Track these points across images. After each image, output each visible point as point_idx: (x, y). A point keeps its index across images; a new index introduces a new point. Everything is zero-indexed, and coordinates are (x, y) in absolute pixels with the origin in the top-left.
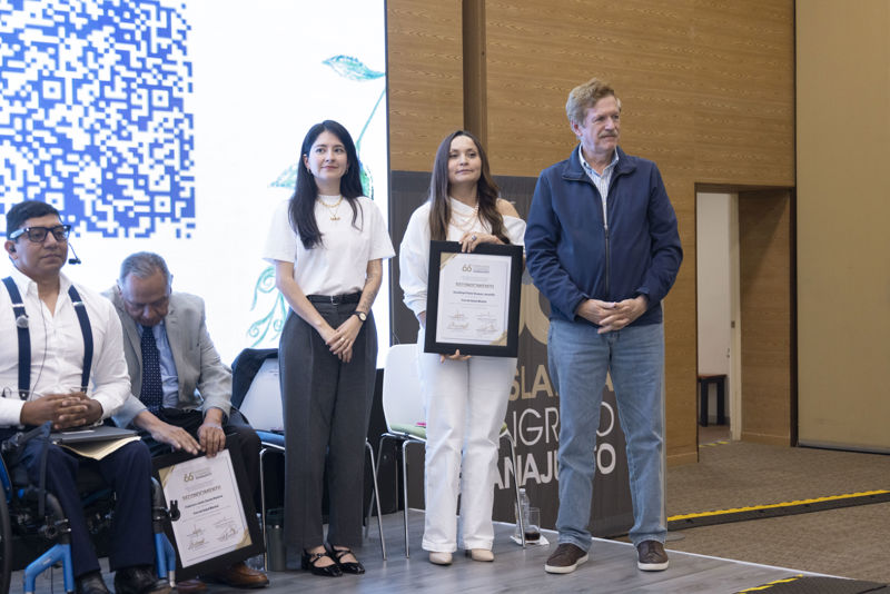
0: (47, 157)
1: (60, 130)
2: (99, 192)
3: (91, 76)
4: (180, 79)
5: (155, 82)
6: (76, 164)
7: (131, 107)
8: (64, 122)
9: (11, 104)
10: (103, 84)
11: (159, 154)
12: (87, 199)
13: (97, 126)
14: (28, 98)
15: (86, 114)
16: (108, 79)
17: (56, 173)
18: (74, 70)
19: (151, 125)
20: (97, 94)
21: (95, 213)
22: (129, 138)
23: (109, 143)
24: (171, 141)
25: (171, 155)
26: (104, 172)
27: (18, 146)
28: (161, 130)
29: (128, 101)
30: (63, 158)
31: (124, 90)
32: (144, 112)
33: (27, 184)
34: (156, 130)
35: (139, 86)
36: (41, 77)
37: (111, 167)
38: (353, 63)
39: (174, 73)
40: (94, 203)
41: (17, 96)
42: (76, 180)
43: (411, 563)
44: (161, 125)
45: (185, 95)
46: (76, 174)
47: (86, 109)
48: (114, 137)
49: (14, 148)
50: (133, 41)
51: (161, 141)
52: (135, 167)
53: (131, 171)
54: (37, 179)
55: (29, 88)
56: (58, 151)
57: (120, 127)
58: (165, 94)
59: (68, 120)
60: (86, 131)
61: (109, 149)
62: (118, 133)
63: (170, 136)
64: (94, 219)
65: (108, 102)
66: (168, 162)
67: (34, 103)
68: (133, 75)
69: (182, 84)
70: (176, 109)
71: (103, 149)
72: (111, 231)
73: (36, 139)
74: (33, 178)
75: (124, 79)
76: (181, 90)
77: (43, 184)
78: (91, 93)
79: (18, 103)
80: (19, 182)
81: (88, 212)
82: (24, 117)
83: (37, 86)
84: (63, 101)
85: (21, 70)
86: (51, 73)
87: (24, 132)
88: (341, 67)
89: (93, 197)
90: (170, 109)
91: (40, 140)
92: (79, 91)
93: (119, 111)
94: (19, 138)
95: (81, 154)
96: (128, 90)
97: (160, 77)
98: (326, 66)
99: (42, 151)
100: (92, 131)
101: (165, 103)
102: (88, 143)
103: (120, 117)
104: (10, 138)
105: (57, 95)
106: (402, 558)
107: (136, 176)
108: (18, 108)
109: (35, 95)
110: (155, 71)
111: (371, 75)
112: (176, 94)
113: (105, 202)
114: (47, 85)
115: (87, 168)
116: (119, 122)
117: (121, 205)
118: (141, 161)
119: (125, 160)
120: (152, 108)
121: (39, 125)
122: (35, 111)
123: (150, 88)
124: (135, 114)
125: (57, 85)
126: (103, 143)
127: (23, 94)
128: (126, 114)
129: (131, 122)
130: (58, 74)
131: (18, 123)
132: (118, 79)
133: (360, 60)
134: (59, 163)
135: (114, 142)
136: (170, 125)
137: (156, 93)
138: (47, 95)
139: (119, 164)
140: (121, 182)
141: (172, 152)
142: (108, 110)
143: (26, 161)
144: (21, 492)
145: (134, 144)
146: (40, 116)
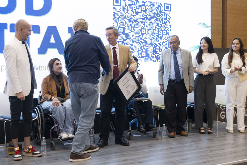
0: (143, 45)
1: (145, 39)
2: (152, 52)
3: (151, 28)
4: (169, 28)
5: (163, 29)
6: (148, 46)
7: (159, 34)
8: (146, 38)
9: (136, 34)
10: (153, 30)
11: (164, 44)
12: (150, 54)
13: (152, 39)
14: (139, 33)
15: (150, 36)
16: (154, 29)
17: (144, 48)
18: (148, 27)
19: (163, 38)
20: (152, 32)
21: (152, 57)
22: (158, 41)
23: (154, 42)
24: (167, 42)
25: (166, 45)
26: (153, 48)
27: (137, 43)
28: (165, 39)
29: (158, 33)
30: (146, 45)
31: (157, 31)
32: (161, 36)
33: (139, 51)
34: (164, 39)
35: (161, 30)
36: (142, 29)
37: (155, 47)
38: (204, 24)
39: (167, 27)
40: (151, 55)
41: (137, 33)
42: (148, 50)
43: (218, 132)
44: (165, 38)
45: (169, 32)
46: (148, 49)
47: (150, 35)
48: (155, 41)
49: (136, 43)
50: (159, 21)
51: (165, 42)
52: (159, 47)
53: (159, 48)
54: (140, 50)
55: (139, 31)
56: (145, 44)
57: (157, 39)
58: (165, 32)
59: (147, 37)
60: (150, 40)
61: (155, 43)
62: (156, 40)
63: (166, 41)
64: (151, 58)
65: (154, 33)
66: (166, 46)
67: (140, 34)
68: (159, 28)
69: (169, 30)
70: (168, 35)
71: (153, 43)
72: (154, 60)
73: (140, 41)
74: (140, 49)
75: (158, 29)
76: (169, 31)
77: (142, 51)
78: (151, 32)
79: (137, 34)
80: (137, 50)
81: (150, 56)
82: (138, 37)
83: (141, 30)
84: (146, 33)
85: (138, 27)
86: (144, 28)
87: (138, 40)
88: (201, 25)
89: (151, 53)
90: (166, 35)
91: (141, 41)
92: (149, 31)
93: (157, 35)
94: (137, 41)
95: (149, 44)
96: (158, 31)
97: (165, 28)
98: (198, 25)
99: (141, 44)
100: (151, 40)
101: (166, 34)
102: (150, 42)
103: (156, 37)
104: (135, 41)
105: (144, 32)
106: (216, 131)
107: (159, 49)
108: (137, 35)
109: (140, 32)
110: (164, 27)
111: (208, 27)
112: (168, 32)
113: (154, 54)
114: (143, 30)
115: (150, 47)
116: (156, 38)
117: (157, 55)
118: (161, 46)
119: (157, 46)
120: (163, 35)
121: (141, 39)
122: (140, 36)
123: (163, 30)
124: (160, 36)
125: (144, 30)
126: (153, 42)
127: (138, 32)
128: (158, 36)
129: (159, 38)
130: (145, 28)
131: (137, 38)
132: (156, 29)
133: (205, 24)
134: (145, 46)
135: (155, 42)
136: (166, 38)
137: (164, 31)
138: (143, 32)
139: (156, 47)
140: (157, 50)
141: (167, 44)
142: (154, 35)
143: (138, 46)
144: (129, 109)
145: (159, 42)
146: (141, 37)
